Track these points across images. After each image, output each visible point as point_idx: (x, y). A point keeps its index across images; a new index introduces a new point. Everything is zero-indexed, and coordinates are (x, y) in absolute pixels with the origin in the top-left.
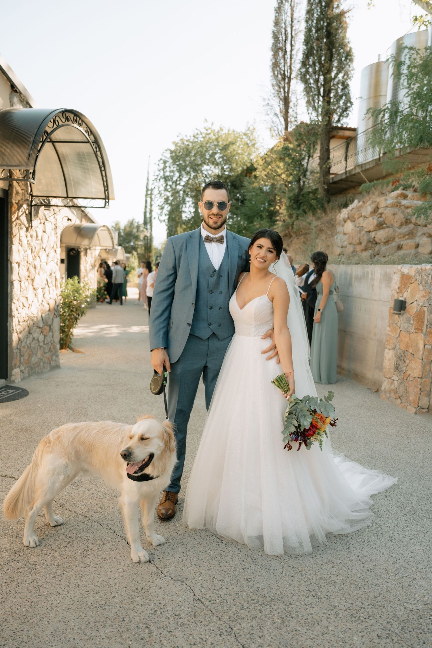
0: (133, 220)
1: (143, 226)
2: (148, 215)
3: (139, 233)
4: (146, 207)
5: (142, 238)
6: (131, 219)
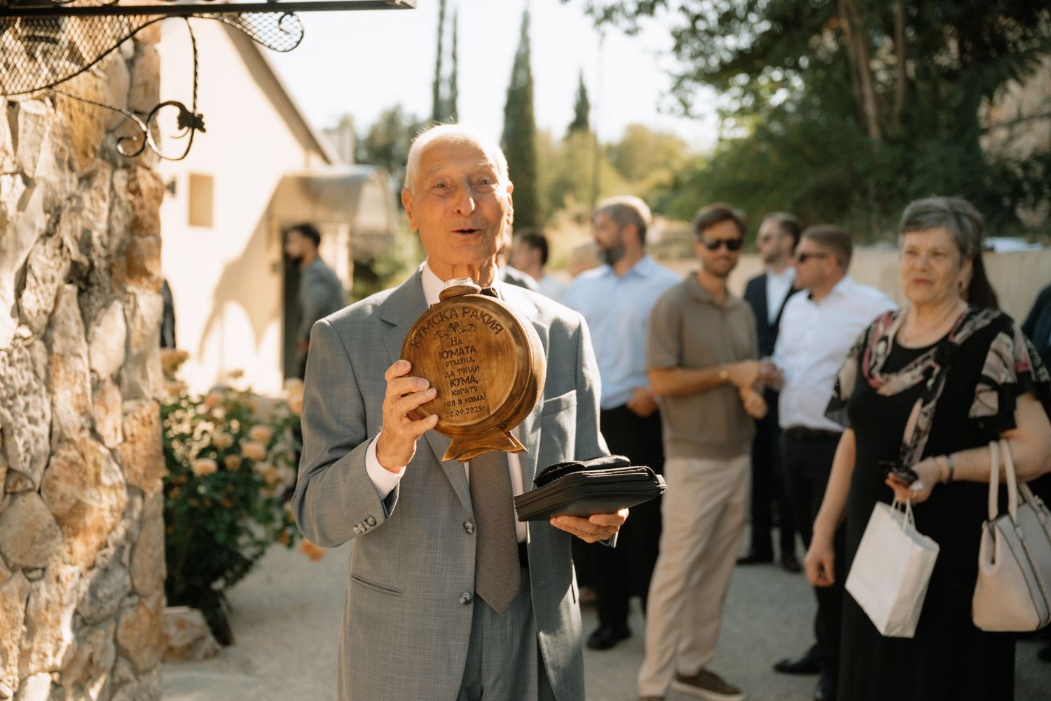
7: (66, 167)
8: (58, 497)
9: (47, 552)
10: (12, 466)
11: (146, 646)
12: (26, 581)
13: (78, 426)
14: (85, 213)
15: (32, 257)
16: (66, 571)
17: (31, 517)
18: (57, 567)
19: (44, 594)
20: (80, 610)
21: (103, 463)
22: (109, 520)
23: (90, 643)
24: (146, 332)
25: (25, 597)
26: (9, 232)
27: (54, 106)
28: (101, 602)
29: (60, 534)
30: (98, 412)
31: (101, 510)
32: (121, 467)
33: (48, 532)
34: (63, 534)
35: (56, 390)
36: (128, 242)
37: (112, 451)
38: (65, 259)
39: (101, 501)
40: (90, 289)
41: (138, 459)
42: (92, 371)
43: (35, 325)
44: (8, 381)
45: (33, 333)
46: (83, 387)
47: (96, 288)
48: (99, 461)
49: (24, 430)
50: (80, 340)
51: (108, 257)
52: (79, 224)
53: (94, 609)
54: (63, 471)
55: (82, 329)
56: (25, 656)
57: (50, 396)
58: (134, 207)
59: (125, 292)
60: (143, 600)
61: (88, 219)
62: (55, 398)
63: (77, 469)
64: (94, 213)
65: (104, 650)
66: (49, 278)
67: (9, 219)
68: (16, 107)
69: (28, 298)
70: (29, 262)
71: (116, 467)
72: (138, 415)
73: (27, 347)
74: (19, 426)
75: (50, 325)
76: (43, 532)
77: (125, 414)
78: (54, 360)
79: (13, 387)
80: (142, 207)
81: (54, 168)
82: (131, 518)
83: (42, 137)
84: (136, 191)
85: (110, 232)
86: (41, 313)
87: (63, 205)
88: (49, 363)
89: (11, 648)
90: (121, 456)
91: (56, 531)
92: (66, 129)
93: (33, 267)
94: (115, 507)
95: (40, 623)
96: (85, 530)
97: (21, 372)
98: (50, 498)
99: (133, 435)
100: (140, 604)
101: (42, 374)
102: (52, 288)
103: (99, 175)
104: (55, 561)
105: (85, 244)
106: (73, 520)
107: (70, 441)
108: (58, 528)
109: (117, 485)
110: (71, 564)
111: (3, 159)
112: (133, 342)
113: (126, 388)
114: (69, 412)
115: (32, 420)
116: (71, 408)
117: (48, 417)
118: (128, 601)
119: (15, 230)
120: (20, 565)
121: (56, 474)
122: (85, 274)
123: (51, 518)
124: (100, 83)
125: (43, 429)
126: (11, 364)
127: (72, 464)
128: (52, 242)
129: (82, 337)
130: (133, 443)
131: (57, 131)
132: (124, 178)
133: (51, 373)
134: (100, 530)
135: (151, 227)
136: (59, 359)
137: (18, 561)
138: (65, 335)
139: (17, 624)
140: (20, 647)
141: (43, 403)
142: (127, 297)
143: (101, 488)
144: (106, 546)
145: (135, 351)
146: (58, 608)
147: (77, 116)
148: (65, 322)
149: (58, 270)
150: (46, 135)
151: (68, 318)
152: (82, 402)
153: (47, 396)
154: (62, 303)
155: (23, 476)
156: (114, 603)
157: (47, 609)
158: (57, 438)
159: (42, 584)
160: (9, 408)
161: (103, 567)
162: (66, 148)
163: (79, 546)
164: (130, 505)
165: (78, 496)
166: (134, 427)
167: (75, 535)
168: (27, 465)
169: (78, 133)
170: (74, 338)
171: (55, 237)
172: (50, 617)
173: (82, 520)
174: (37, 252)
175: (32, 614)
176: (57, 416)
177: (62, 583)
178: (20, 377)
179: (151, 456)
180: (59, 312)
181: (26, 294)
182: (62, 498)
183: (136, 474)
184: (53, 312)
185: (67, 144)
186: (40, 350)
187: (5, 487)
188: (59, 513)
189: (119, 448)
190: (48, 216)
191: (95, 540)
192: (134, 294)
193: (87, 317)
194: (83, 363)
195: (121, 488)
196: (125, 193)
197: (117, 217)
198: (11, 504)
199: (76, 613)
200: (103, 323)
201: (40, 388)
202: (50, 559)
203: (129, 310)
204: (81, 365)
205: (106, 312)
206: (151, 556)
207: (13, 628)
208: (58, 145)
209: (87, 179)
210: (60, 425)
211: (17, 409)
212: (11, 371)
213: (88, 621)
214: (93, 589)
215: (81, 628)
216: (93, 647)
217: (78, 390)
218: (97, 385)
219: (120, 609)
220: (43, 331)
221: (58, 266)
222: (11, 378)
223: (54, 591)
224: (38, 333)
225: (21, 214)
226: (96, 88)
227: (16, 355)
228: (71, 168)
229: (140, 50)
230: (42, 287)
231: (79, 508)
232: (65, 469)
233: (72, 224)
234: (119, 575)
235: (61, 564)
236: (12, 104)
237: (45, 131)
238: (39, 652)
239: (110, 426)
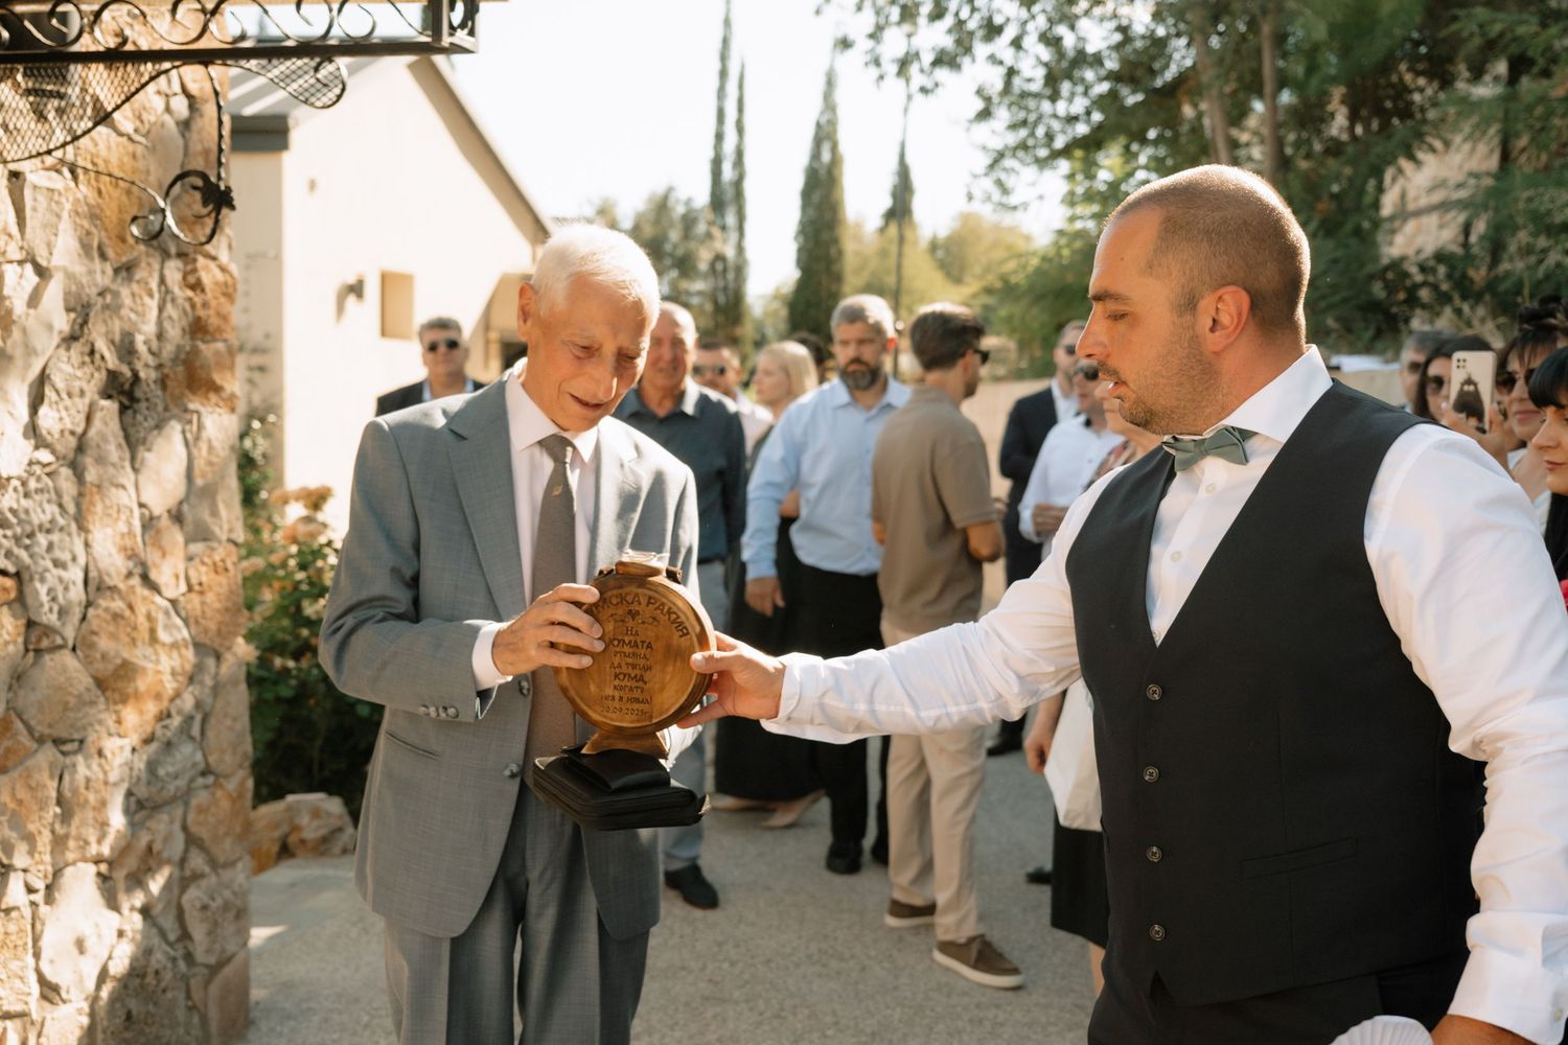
0: (670, 190)
1: (710, 216)
2: (728, 173)
3: (692, 245)
4: (719, 137)
5: (703, 266)
6: (660, 190)
7: (96, 254)
8: (98, 656)
9: (84, 721)
10: (33, 618)
11: (226, 834)
12: (59, 755)
13: (124, 571)
14: (124, 312)
15: (51, 364)
16: (111, 745)
17: (62, 679)
18: (99, 738)
19: (82, 771)
20: (135, 790)
21: (161, 617)
22: (170, 686)
23: (149, 829)
24: (215, 460)
25: (58, 773)
26: (16, 334)
27: (75, 178)
28: (162, 781)
29: (102, 699)
30: (152, 556)
31: (158, 672)
32: (186, 621)
33: (87, 697)
34: (107, 699)
35: (91, 527)
36: (188, 348)
37: (173, 602)
38: (98, 369)
39: (158, 662)
40: (136, 406)
41: (209, 614)
42: (141, 505)
43: (58, 447)
44: (23, 516)
45: (57, 458)
46: (130, 524)
47: (143, 405)
48: (153, 614)
49: (47, 575)
50: (123, 467)
51: (159, 367)
52: (117, 326)
53: (154, 790)
54: (104, 625)
55: (127, 455)
56: (59, 843)
57: (83, 534)
58: (193, 306)
59: (186, 410)
60: (222, 780)
61: (129, 319)
62: (90, 537)
63: (122, 623)
64: (136, 312)
65: (167, 839)
66: (76, 391)
67: (15, 317)
68: (21, 177)
69: (46, 415)
70: (47, 372)
71: (179, 622)
72: (206, 560)
73: (48, 475)
74: (40, 570)
75: (80, 448)
76: (80, 696)
77: (190, 559)
78: (87, 491)
79: (30, 523)
80: (205, 305)
81: (79, 255)
82: (202, 683)
83: (58, 216)
84: (197, 286)
85: (160, 336)
86: (67, 434)
87: (92, 301)
88: (81, 494)
89: (40, 832)
90: (184, 608)
91: (98, 697)
92: (93, 206)
93: (52, 377)
94: (179, 669)
95: (78, 805)
96: (137, 696)
97: (41, 505)
98: (87, 657)
99: (200, 584)
100: (217, 784)
101: (71, 508)
102: (82, 404)
103: (143, 265)
104: (96, 731)
105: (126, 350)
106: (120, 684)
107: (113, 589)
108: (99, 693)
109: (181, 643)
110: (120, 736)
111: (6, 244)
112: (197, 471)
113: (189, 527)
114: (110, 555)
115: (57, 563)
116: (114, 551)
117: (82, 560)
118: (200, 781)
119: (24, 331)
120: (49, 735)
121: (95, 628)
122: (127, 386)
123: (90, 680)
124: (139, 150)
125: (75, 574)
126: (27, 495)
127: (117, 617)
128: (77, 347)
129: (127, 464)
130: (202, 593)
131: (80, 210)
132: (179, 269)
133: (84, 507)
134: (158, 697)
135: (219, 330)
136: (94, 490)
137: (47, 731)
138: (101, 460)
139: (46, 804)
140: (53, 832)
141: (72, 542)
142: (188, 416)
143: (158, 647)
144: (169, 716)
145: (199, 482)
146: (102, 787)
147: (108, 193)
148: (102, 445)
149: (89, 382)
150: (65, 215)
151: (104, 438)
152: (128, 542)
153: (79, 535)
154: (97, 424)
155: (48, 630)
156: (182, 783)
157: (87, 788)
158: (94, 585)
159: (80, 759)
160: (27, 548)
161: (165, 740)
162: (94, 230)
163: (130, 715)
164: (199, 668)
165: (126, 655)
166: (200, 574)
167: (124, 700)
168: (54, 617)
169: (111, 213)
170: (114, 465)
171: (82, 340)
172: (92, 797)
173: (132, 685)
174: (59, 359)
175: (67, 794)
176: (94, 559)
177: (106, 758)
178: (39, 510)
179: (227, 610)
180: (92, 433)
181: (43, 410)
182: (104, 657)
183: (206, 631)
184: (85, 432)
185: (96, 226)
186: (67, 479)
187: (26, 643)
188: (100, 675)
189: (181, 598)
190: (73, 315)
191: (152, 708)
192: (197, 412)
193: (133, 439)
194: (129, 496)
195: (186, 647)
196: (181, 288)
197: (170, 317)
198: (35, 663)
199: (129, 794)
200: (155, 448)
201: (69, 525)
202: (90, 729)
203: (191, 432)
204: (127, 498)
205: (159, 434)
206: (231, 729)
207: (41, 809)
208: (82, 227)
209: (126, 270)
210: (99, 571)
211: (36, 549)
212: (24, 503)
213: (145, 803)
214: (152, 766)
215: (136, 812)
216: (153, 834)
217: (122, 527)
218: (149, 523)
219: (189, 791)
220: (71, 455)
221: (88, 377)
222: (27, 512)
223: (95, 767)
224: (64, 458)
225: (32, 311)
226: (134, 156)
227: (33, 484)
228: (103, 256)
229: (197, 110)
230: (67, 401)
231: (126, 670)
232: (107, 622)
233: (107, 326)
234: (187, 752)
235: (105, 735)
236: (15, 175)
237: (63, 209)
238: (78, 838)
239: (169, 573)
